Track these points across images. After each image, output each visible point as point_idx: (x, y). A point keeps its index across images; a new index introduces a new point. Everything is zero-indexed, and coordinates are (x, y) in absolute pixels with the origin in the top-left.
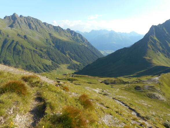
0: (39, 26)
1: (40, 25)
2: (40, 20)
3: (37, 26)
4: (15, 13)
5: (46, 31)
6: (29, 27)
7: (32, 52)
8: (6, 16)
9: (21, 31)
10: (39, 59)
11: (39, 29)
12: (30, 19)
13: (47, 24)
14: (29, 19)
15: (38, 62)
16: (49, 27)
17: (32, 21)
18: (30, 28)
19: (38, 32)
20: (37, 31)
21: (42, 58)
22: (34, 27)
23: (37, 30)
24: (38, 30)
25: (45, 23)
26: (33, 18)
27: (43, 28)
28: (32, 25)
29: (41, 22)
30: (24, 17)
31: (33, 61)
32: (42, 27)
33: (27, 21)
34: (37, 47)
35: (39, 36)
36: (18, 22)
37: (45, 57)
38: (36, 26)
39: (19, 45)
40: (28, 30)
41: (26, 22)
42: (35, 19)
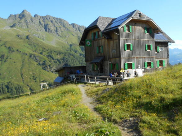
0: (62, 28)
1: (64, 26)
2: (65, 20)
3: (59, 28)
4: (25, 10)
5: (72, 34)
6: (44, 29)
7: (27, 57)
8: (11, 15)
9: (25, 32)
10: (37, 71)
11: (62, 31)
12: (49, 18)
13: (78, 25)
14: (47, 19)
15: (34, 77)
16: (79, 31)
17: (52, 21)
18: (46, 31)
19: (59, 35)
20: (57, 34)
21: (45, 70)
22: (52, 28)
23: (58, 32)
24: (60, 33)
25: (73, 25)
26: (54, 18)
27: (69, 30)
28: (50, 26)
29: (68, 23)
30: (41, 17)
31: (22, 75)
32: (67, 29)
33: (44, 22)
34: (42, 51)
35: (59, 41)
36: (26, 21)
37: (51, 68)
38: (57, 28)
39: (6, 46)
40: (41, 32)
41: (42, 22)
42: (57, 19)
